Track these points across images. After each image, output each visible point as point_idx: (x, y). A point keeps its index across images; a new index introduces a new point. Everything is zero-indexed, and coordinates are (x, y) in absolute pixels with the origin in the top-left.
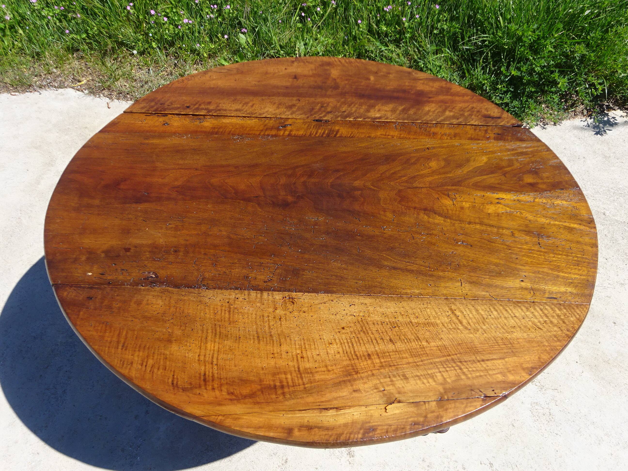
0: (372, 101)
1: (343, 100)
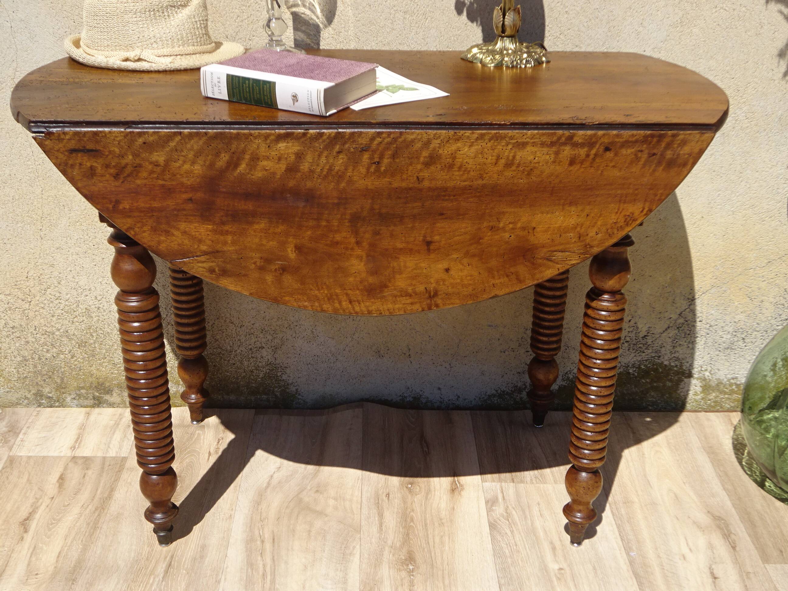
0: (291, 184)
1: (343, 185)
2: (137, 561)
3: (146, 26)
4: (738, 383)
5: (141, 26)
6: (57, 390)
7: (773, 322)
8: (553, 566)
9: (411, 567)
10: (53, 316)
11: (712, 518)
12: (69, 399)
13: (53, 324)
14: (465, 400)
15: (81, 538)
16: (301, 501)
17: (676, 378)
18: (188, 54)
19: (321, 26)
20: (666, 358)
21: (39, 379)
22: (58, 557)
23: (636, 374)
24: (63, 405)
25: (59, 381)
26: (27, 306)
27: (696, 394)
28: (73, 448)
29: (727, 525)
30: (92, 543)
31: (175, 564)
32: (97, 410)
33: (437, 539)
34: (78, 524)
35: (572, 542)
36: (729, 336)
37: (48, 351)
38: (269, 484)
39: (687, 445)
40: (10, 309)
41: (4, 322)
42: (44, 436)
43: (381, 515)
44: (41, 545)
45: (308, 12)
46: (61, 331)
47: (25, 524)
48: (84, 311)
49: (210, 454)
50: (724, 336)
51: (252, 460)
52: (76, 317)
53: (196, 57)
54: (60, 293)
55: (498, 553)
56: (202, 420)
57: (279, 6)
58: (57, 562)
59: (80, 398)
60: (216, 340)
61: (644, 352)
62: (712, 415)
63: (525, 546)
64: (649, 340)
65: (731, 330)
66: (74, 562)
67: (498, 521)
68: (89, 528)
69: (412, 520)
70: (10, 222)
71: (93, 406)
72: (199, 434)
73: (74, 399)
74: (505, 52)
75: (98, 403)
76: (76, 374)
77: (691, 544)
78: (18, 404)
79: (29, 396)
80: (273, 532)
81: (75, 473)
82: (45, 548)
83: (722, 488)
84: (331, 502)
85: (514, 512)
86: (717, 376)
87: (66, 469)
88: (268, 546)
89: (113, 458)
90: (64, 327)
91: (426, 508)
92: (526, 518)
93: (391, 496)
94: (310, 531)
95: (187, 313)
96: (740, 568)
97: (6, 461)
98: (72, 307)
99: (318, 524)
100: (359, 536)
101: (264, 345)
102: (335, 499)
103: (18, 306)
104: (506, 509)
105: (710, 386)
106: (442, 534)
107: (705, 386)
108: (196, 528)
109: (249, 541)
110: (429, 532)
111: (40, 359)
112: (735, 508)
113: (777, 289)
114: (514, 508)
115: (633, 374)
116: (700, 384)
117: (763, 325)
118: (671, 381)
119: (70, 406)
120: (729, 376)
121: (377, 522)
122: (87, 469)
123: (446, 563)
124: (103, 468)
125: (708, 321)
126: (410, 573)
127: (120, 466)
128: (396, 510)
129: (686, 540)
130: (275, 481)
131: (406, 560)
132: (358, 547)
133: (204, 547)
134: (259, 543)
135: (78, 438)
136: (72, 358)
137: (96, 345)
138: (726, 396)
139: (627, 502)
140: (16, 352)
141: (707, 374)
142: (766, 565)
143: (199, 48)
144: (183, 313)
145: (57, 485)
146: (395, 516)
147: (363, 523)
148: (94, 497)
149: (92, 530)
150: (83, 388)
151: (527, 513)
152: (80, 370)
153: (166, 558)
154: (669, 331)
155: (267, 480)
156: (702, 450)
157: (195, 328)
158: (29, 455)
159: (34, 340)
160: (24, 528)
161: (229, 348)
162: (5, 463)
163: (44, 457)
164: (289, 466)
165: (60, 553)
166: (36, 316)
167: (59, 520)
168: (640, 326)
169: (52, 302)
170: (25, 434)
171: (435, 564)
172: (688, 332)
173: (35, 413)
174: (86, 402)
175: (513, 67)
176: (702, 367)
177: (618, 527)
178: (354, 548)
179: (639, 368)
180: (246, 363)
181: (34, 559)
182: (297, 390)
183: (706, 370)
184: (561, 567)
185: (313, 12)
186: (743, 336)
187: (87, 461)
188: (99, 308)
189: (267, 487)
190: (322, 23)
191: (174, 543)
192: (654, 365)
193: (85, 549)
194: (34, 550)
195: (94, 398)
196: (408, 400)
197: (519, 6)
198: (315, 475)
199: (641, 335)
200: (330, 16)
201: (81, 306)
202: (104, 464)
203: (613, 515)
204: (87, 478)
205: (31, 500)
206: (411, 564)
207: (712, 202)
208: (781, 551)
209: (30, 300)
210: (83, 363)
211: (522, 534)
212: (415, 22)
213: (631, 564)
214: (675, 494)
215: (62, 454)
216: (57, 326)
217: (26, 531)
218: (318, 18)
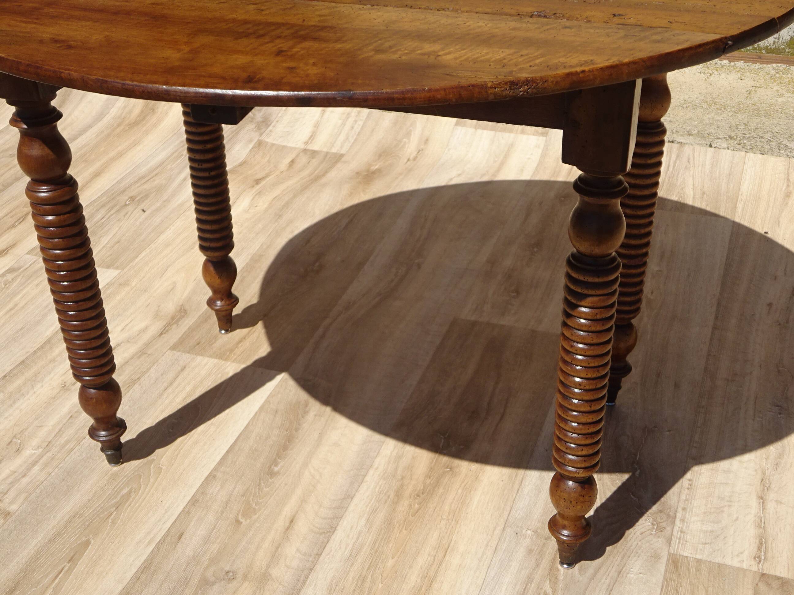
15: (294, 192)
28: (306, 143)
30: (301, 195)
34: (295, 186)
42: (287, 130)
44: (264, 192)
47: (258, 181)
58: (272, 201)
66: (283, 203)
81: (304, 159)
82: (267, 193)
87: (297, 156)
89: (334, 153)
122: (313, 158)
124: (324, 159)
127: (337, 159)
135: (312, 136)
145: (288, 165)
148: (312, 174)
149: (303, 189)
158: (274, 142)
162: (255, 144)
163: (284, 147)
165: (276, 197)
167: (282, 182)
170: (274, 127)
181: (257, 197)
187: (314, 153)
193: (294, 198)
194: (259, 193)
202: (325, 157)
204: (310, 164)
205: (266, 171)
215: (297, 146)
217: (257, 184)
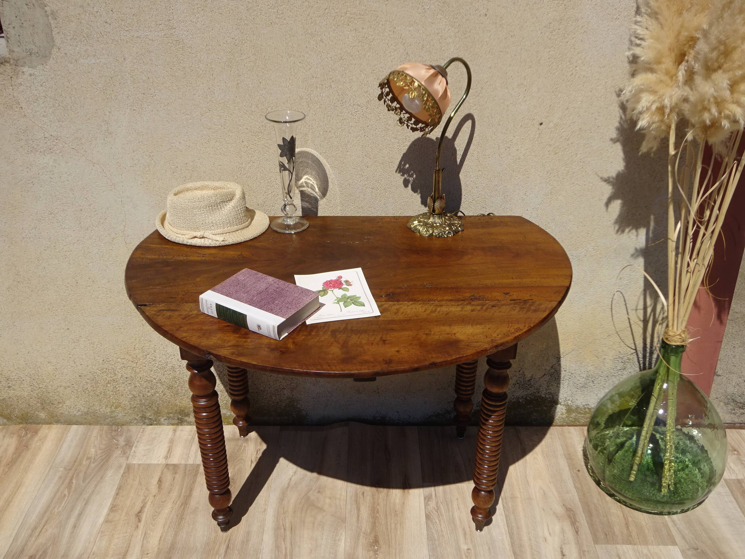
2: (208, 543)
3: (207, 216)
4: (590, 407)
5: (204, 216)
6: (154, 415)
7: (612, 371)
8: (464, 547)
9: (376, 548)
10: (151, 371)
11: (565, 509)
12: (162, 420)
13: (151, 375)
14: (414, 418)
15: (173, 526)
16: (308, 498)
17: (550, 405)
18: (234, 232)
19: (318, 197)
20: (543, 392)
21: (144, 408)
22: (160, 540)
23: (524, 403)
24: (159, 424)
25: (156, 409)
26: (135, 365)
27: (562, 414)
28: (166, 458)
29: (574, 515)
30: (180, 530)
31: (231, 546)
32: (180, 427)
33: (393, 526)
34: (171, 516)
35: (477, 529)
36: (584, 380)
37: (148, 392)
38: (289, 484)
39: (554, 452)
40: (124, 367)
41: (121, 375)
42: (148, 448)
43: (358, 509)
44: (149, 532)
45: (310, 190)
46: (157, 379)
47: (139, 515)
48: (171, 368)
49: (252, 462)
50: (581, 380)
51: (278, 465)
52: (166, 371)
53: (239, 233)
54: (155, 357)
55: (430, 538)
56: (247, 435)
57: (291, 198)
58: (159, 544)
59: (169, 419)
60: (255, 385)
61: (529, 390)
62: (572, 428)
63: (447, 532)
64: (532, 382)
65: (585, 376)
66: (169, 544)
67: (432, 513)
68: (178, 519)
69: (378, 512)
70: (124, 316)
71: (177, 424)
72: (245, 446)
73: (166, 419)
74: (435, 225)
75: (181, 422)
76: (167, 405)
77: (550, 529)
78: (130, 422)
79: (137, 418)
80: (291, 522)
81: (168, 477)
82: (152, 534)
83: (574, 486)
84: (328, 501)
85: (442, 506)
86: (576, 404)
87: (162, 473)
88: (288, 533)
89: (191, 465)
90: (158, 377)
91: (386, 503)
92: (449, 510)
93: (365, 494)
94: (314, 523)
95: (236, 375)
96: (579, 546)
97: (125, 468)
98: (163, 366)
99: (319, 517)
100: (344, 525)
101: (285, 387)
102: (330, 498)
103: (129, 365)
104: (437, 503)
105: (571, 410)
106: (396, 522)
107: (568, 409)
108: (244, 518)
109: (277, 528)
110: (388, 521)
111: (143, 396)
112: (581, 502)
113: (614, 352)
114: (442, 503)
115: (522, 403)
116: (565, 408)
117: (605, 373)
118: (546, 406)
119: (164, 425)
120: (584, 404)
121: (356, 515)
122: (176, 474)
123: (398, 543)
124: (185, 473)
125: (570, 371)
126: (375, 552)
127: (196, 471)
128: (368, 505)
129: (548, 526)
130: (292, 483)
131: (373, 542)
132: (344, 533)
133: (248, 533)
134: (282, 530)
135: (169, 450)
136: (164, 395)
137: (179, 388)
138: (582, 415)
139: (513, 498)
140: (129, 392)
141: (569, 402)
142: (596, 545)
143: (241, 226)
144: (234, 375)
145: (157, 486)
146: (367, 509)
147: (347, 516)
148: (180, 495)
149: (180, 521)
150: (171, 413)
151: (450, 507)
152: (169, 402)
153: (225, 541)
154: (545, 377)
155: (288, 482)
156: (564, 457)
157: (241, 383)
158: (140, 463)
159: (139, 385)
160: (139, 519)
161: (263, 389)
162: (124, 469)
163: (149, 465)
164: (301, 472)
165: (161, 537)
166: (141, 371)
167: (159, 513)
168: (526, 374)
169: (150, 363)
170: (136, 447)
171: (391, 544)
172: (557, 377)
173: (141, 431)
174: (174, 421)
175: (439, 237)
176: (566, 398)
177: (506, 517)
178: (341, 534)
179: (526, 399)
180: (274, 398)
181: (145, 542)
182: (307, 413)
183: (569, 400)
184: (469, 548)
185: (313, 190)
186: (593, 380)
187: (175, 467)
188: (180, 366)
189: (288, 487)
190: (319, 196)
191: (230, 530)
192: (535, 397)
193: (176, 535)
194: (145, 536)
195: (178, 419)
196: (378, 418)
197: (444, 195)
198: (318, 479)
199: (527, 379)
200: (324, 192)
201: (169, 365)
202: (186, 470)
203: (504, 508)
204: (175, 480)
205: (142, 498)
206: (376, 545)
207: (572, 300)
208: (606, 535)
209: (136, 362)
210: (171, 398)
211: (446, 522)
212: (379, 194)
213: (512, 545)
214: (544, 491)
215: (160, 462)
216: (154, 377)
217: (140, 521)
218: (316, 192)
